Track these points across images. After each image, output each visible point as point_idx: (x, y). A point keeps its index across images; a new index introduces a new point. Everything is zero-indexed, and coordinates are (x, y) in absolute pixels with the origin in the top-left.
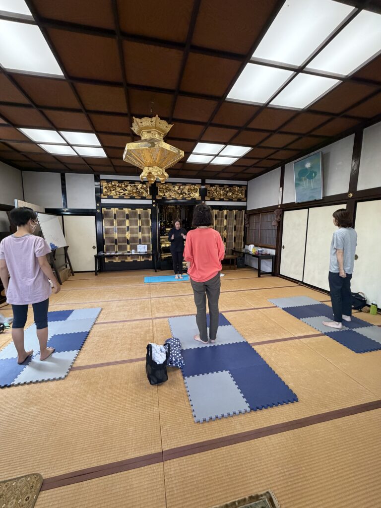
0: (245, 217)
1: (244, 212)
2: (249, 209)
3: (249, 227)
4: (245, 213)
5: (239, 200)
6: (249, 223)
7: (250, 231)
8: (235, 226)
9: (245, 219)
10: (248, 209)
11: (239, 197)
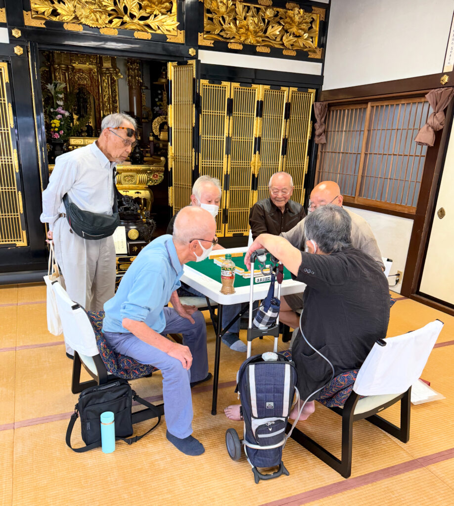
0: (317, 112)
1: (313, 96)
2: (328, 85)
3: (324, 145)
4: (317, 99)
5: (302, 55)
6: (325, 132)
7: (328, 156)
8: (285, 141)
9: (314, 120)
10: (326, 87)
11: (301, 43)
